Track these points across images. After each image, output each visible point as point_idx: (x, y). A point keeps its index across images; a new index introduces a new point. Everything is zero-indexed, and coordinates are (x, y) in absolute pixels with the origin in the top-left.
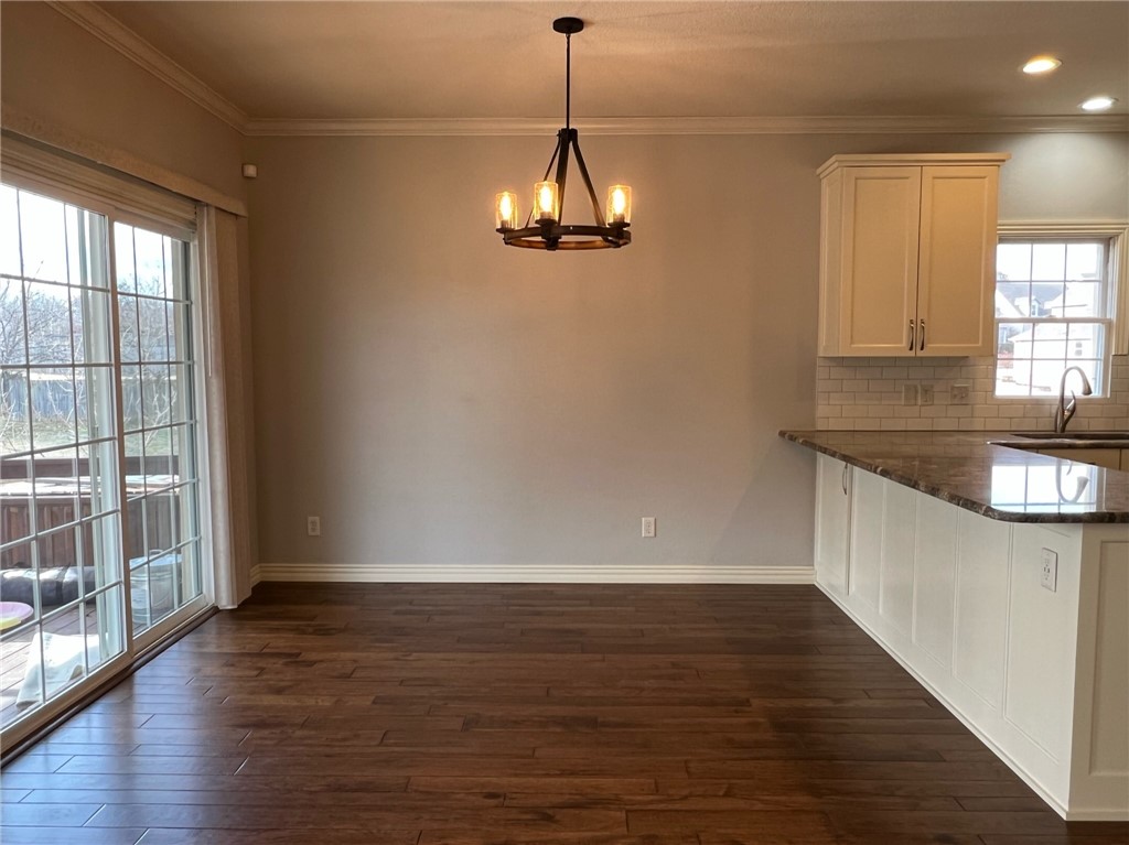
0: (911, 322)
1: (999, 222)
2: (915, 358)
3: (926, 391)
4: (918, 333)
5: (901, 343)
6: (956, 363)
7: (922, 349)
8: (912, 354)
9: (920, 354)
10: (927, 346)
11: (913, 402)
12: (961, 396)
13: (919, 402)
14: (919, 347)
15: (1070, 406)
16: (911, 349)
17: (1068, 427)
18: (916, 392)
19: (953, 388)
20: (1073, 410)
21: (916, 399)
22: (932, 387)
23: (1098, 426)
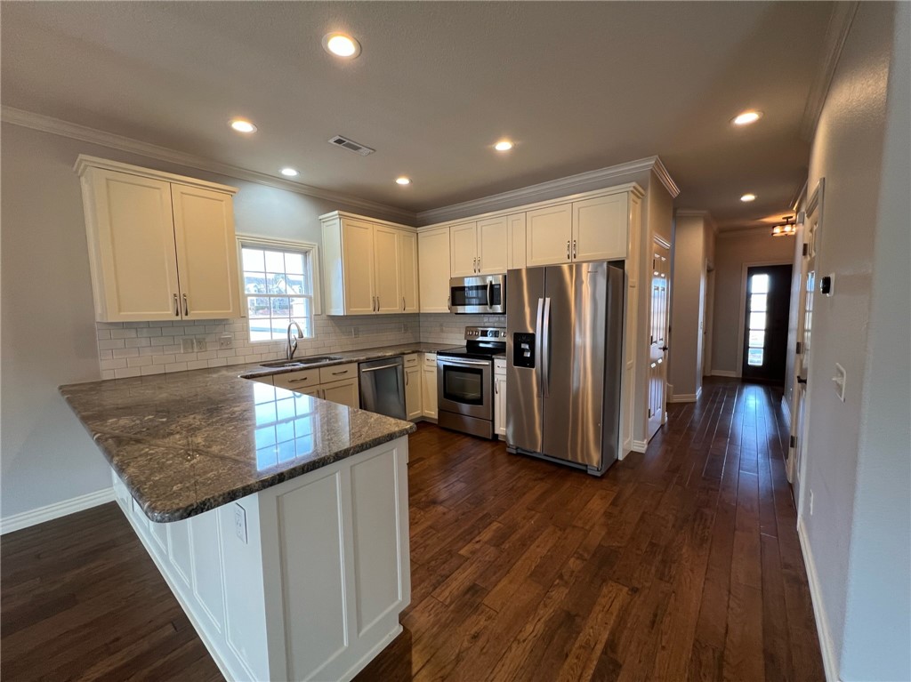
0: (175, 295)
1: (236, 233)
2: (182, 321)
3: (199, 342)
4: (181, 304)
5: (168, 310)
6: (220, 323)
7: (187, 314)
8: (179, 318)
9: (185, 318)
10: (190, 312)
11: (190, 350)
12: (226, 344)
13: (195, 350)
14: (184, 313)
15: (294, 344)
16: (177, 315)
17: (294, 356)
18: (193, 344)
19: (220, 339)
20: (296, 347)
21: (193, 348)
22: (204, 339)
23: (309, 353)
